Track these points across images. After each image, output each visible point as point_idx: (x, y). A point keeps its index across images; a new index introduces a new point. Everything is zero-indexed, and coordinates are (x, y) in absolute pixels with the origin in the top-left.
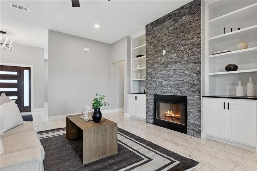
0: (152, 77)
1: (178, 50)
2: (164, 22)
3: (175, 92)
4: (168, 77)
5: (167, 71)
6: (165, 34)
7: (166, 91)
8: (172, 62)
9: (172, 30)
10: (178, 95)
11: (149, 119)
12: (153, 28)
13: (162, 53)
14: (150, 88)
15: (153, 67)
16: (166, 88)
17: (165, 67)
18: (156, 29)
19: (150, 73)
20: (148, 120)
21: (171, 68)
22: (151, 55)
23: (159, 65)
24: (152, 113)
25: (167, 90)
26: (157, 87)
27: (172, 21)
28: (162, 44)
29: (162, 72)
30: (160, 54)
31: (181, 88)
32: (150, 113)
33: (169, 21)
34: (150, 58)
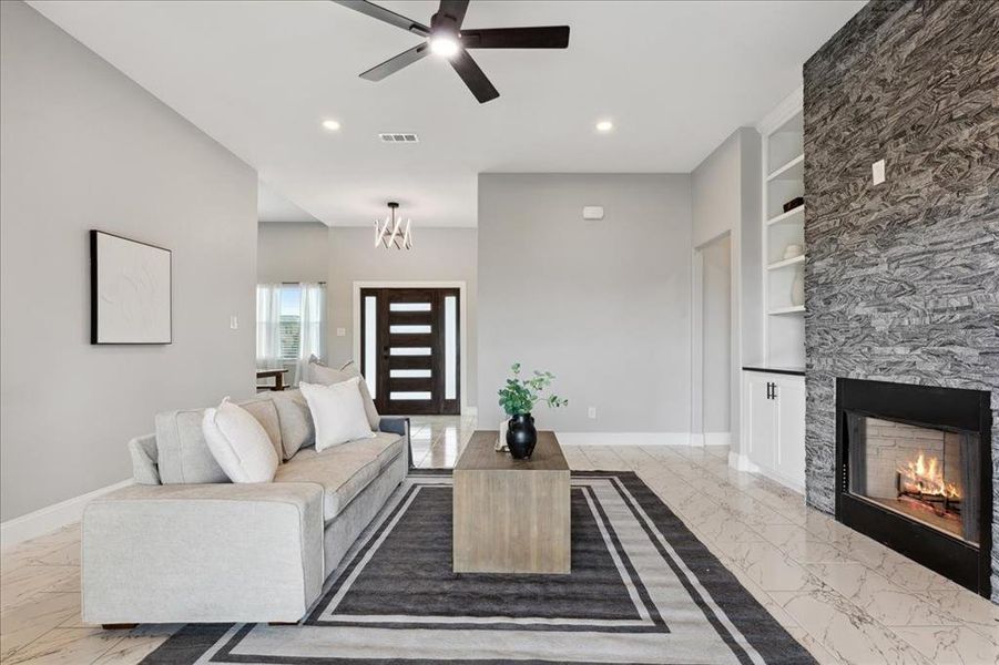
0: (827, 295)
1: (944, 152)
2: (878, 24)
3: (932, 367)
4: (896, 294)
5: (890, 261)
6: (883, 83)
7: (890, 363)
8: (916, 218)
9: (911, 55)
10: (941, 382)
11: (816, 490)
12: (833, 66)
13: (871, 178)
14: (821, 350)
15: (833, 247)
16: (888, 350)
17: (884, 245)
18: (842, 67)
19: (822, 280)
20: (813, 494)
21: (912, 249)
22: (823, 194)
23: (858, 239)
24: (828, 462)
25: (893, 359)
26: (848, 345)
27: (916, 7)
28: (868, 132)
29: (871, 271)
30: (860, 182)
31: (957, 350)
32: (820, 463)
33: (902, 12)
34: (820, 211)
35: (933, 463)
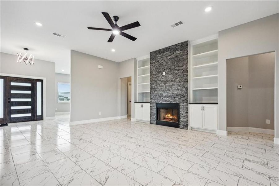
0: (155, 90)
1: (173, 73)
2: (164, 52)
3: (172, 101)
4: (167, 91)
5: (166, 86)
6: (165, 61)
7: (165, 100)
8: (170, 81)
9: (169, 59)
10: (173, 102)
11: (152, 121)
12: (156, 55)
13: (163, 74)
14: (153, 99)
15: (156, 83)
16: (165, 98)
17: (165, 84)
18: (158, 56)
19: (154, 88)
20: (151, 122)
21: (169, 85)
22: (154, 74)
23: (160, 82)
24: (155, 116)
26: (158, 98)
27: (170, 52)
28: (162, 67)
29: (163, 87)
30: (161, 74)
31: (175, 98)
32: (153, 116)
33: (168, 52)
34: (153, 77)
35: (170, 115)
